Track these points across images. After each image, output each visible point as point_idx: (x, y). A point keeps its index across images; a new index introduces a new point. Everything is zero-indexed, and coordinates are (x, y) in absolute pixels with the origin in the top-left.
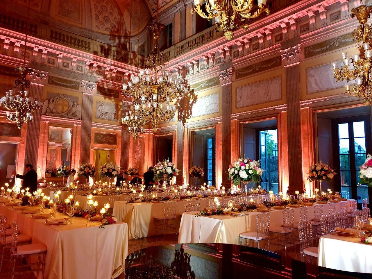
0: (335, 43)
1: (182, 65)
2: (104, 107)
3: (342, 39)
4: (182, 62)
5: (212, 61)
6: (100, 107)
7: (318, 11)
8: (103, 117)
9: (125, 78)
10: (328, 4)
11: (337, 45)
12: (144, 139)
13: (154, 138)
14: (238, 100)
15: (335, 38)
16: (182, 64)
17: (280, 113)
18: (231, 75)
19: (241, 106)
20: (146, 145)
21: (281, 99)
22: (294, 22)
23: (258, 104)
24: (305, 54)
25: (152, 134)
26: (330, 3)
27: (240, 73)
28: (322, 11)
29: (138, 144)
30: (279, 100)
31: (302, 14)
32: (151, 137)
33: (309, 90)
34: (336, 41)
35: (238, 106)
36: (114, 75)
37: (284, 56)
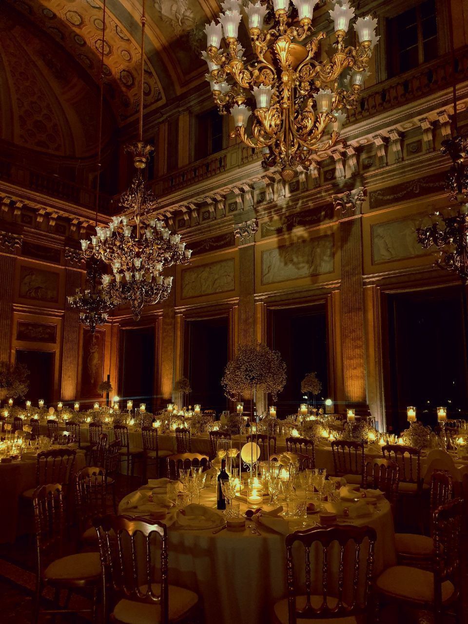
0: (415, 189)
1: (172, 210)
2: (34, 277)
3: (424, 183)
4: (171, 207)
5: (223, 207)
6: (28, 276)
7: (389, 138)
8: (33, 294)
9: (72, 228)
10: (404, 128)
11: (417, 192)
12: (103, 334)
13: (121, 332)
14: (265, 272)
15: (414, 180)
16: (172, 208)
17: (331, 293)
18: (253, 230)
19: (270, 282)
20: (108, 344)
21: (334, 271)
22: (354, 152)
23: (297, 279)
24: (370, 202)
25: (118, 325)
26: (407, 128)
27: (268, 228)
28: (395, 138)
29: (92, 341)
30: (330, 273)
31: (366, 141)
32: (115, 330)
33: (376, 258)
34: (416, 186)
35: (265, 281)
36: (52, 223)
37: (339, 204)
